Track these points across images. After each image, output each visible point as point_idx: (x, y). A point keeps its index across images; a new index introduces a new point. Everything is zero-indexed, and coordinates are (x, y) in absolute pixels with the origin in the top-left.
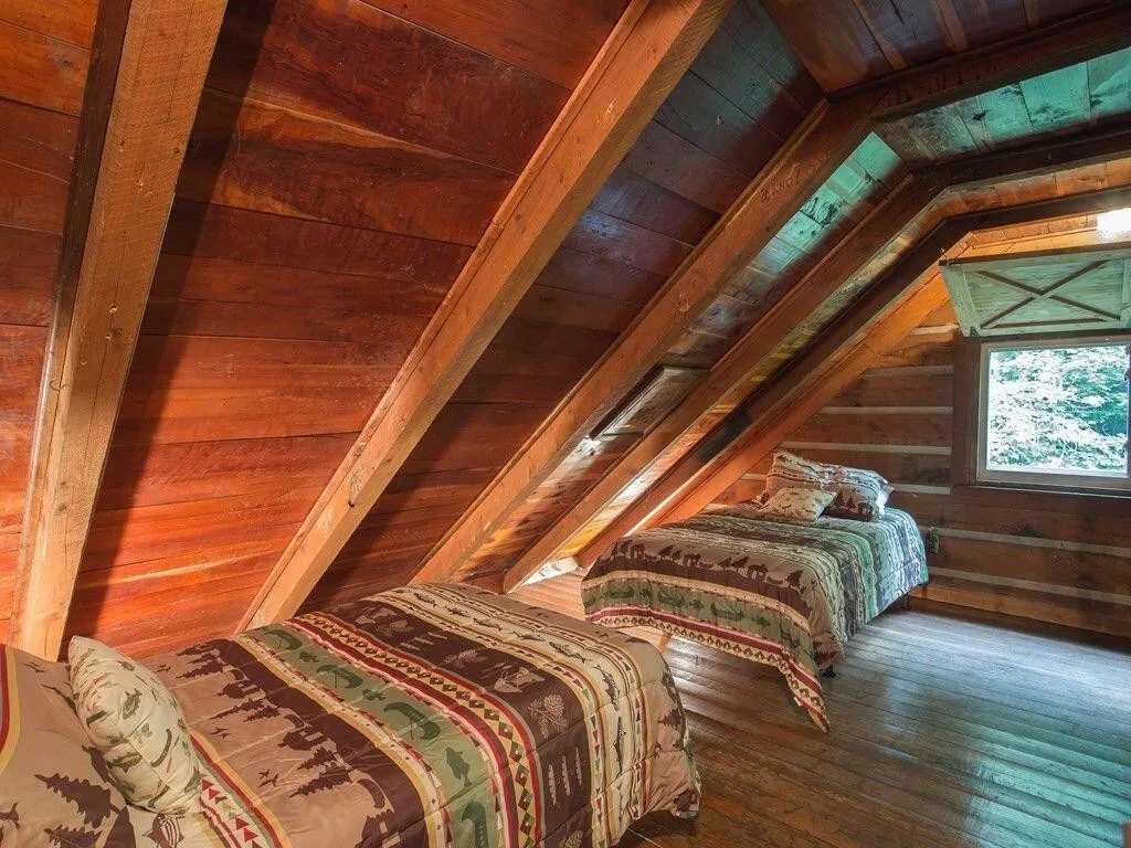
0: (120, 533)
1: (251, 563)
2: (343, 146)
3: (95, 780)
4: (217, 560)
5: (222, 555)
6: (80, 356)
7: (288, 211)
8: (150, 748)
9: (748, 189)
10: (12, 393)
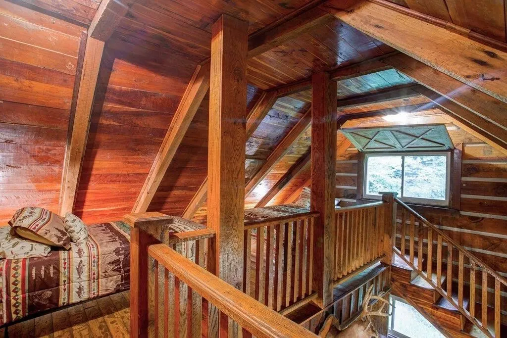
0: (85, 197)
1: (124, 209)
2: (127, 111)
3: (65, 231)
4: (113, 207)
5: (115, 206)
6: (72, 154)
7: (117, 124)
8: (77, 230)
9: (250, 113)
10: (58, 161)
